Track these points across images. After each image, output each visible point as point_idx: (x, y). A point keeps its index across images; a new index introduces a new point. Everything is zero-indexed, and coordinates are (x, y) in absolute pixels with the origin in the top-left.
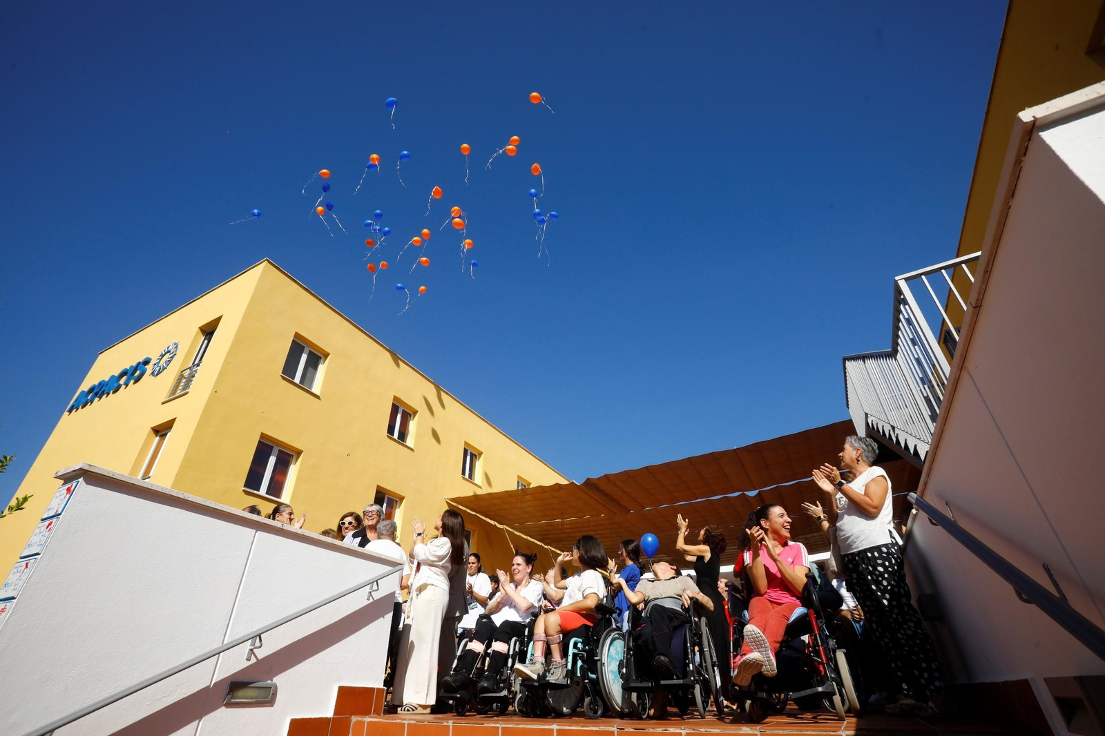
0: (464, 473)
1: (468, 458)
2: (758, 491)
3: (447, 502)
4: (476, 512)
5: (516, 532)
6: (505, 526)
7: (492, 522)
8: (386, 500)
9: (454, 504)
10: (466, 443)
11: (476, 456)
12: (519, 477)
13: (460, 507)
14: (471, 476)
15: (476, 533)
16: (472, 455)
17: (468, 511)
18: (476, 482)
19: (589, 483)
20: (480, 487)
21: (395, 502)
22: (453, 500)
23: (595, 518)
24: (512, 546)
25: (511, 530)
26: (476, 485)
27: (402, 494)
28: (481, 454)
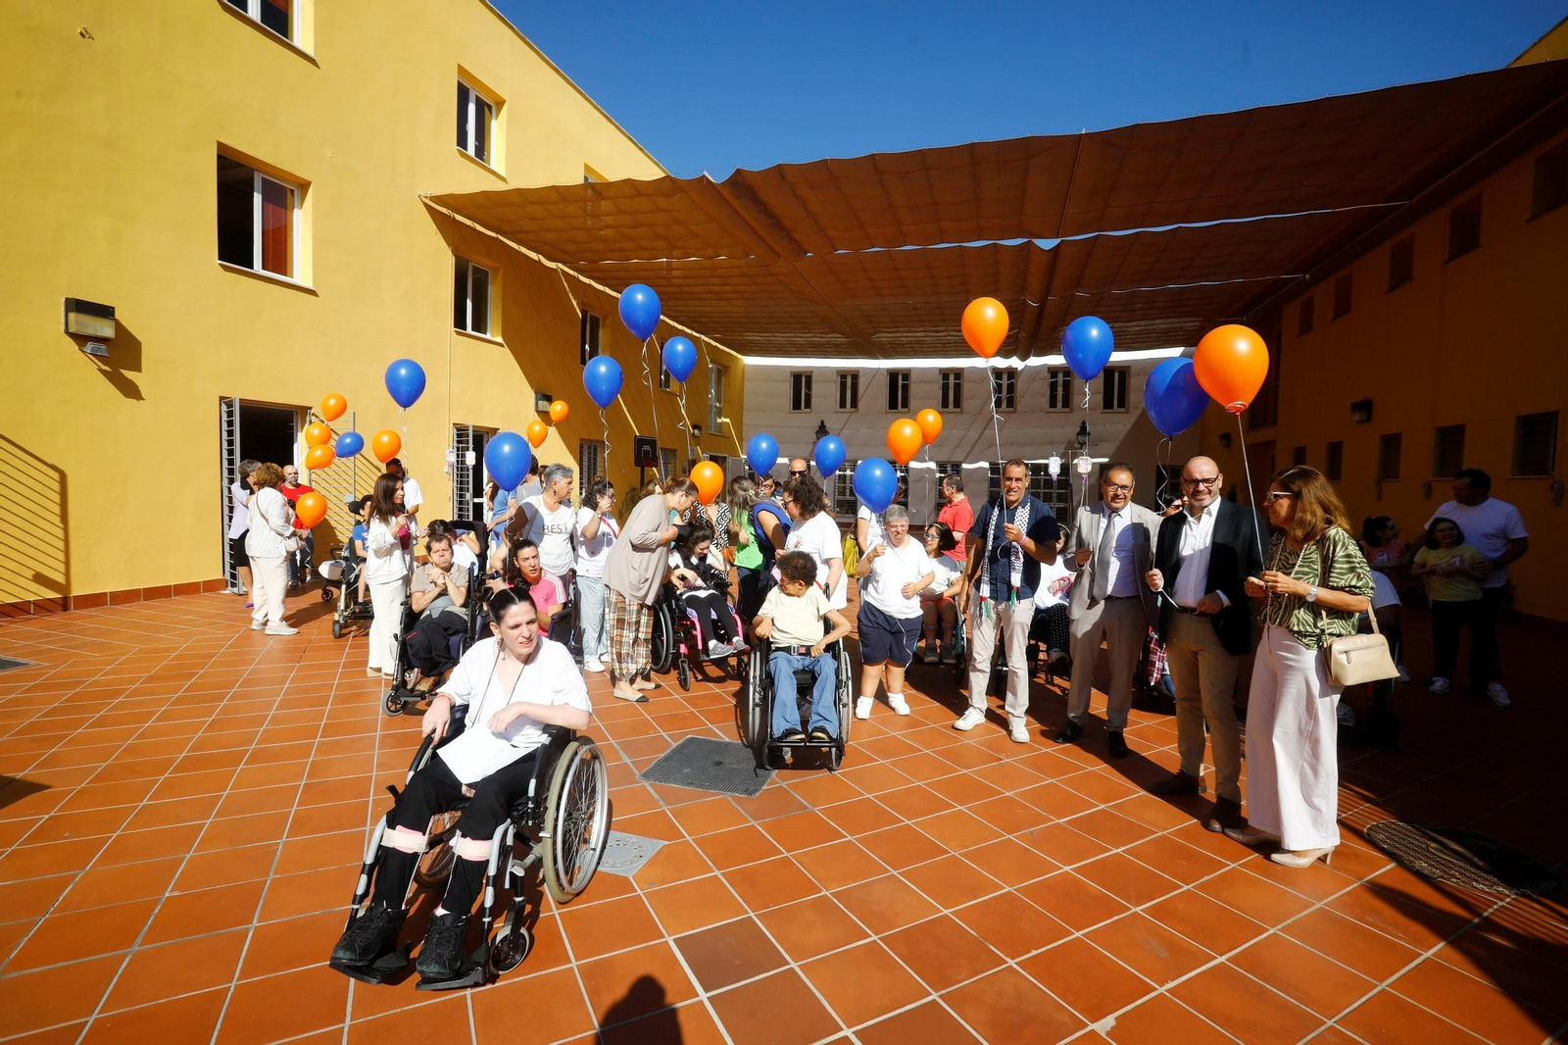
0: (462, 141)
1: (472, 108)
2: (1058, 241)
3: (426, 205)
4: (497, 233)
5: (582, 278)
6: (560, 265)
7: (533, 255)
8: (258, 184)
9: (444, 210)
10: (461, 70)
11: (490, 107)
12: (587, 167)
13: (458, 217)
14: (481, 150)
15: (500, 275)
16: (481, 106)
17: (479, 228)
18: (493, 166)
19: (740, 182)
20: (503, 179)
21: (289, 194)
22: (438, 199)
23: (736, 262)
24: (575, 303)
25: (571, 272)
26: (493, 173)
27: (302, 173)
28: (500, 103)
